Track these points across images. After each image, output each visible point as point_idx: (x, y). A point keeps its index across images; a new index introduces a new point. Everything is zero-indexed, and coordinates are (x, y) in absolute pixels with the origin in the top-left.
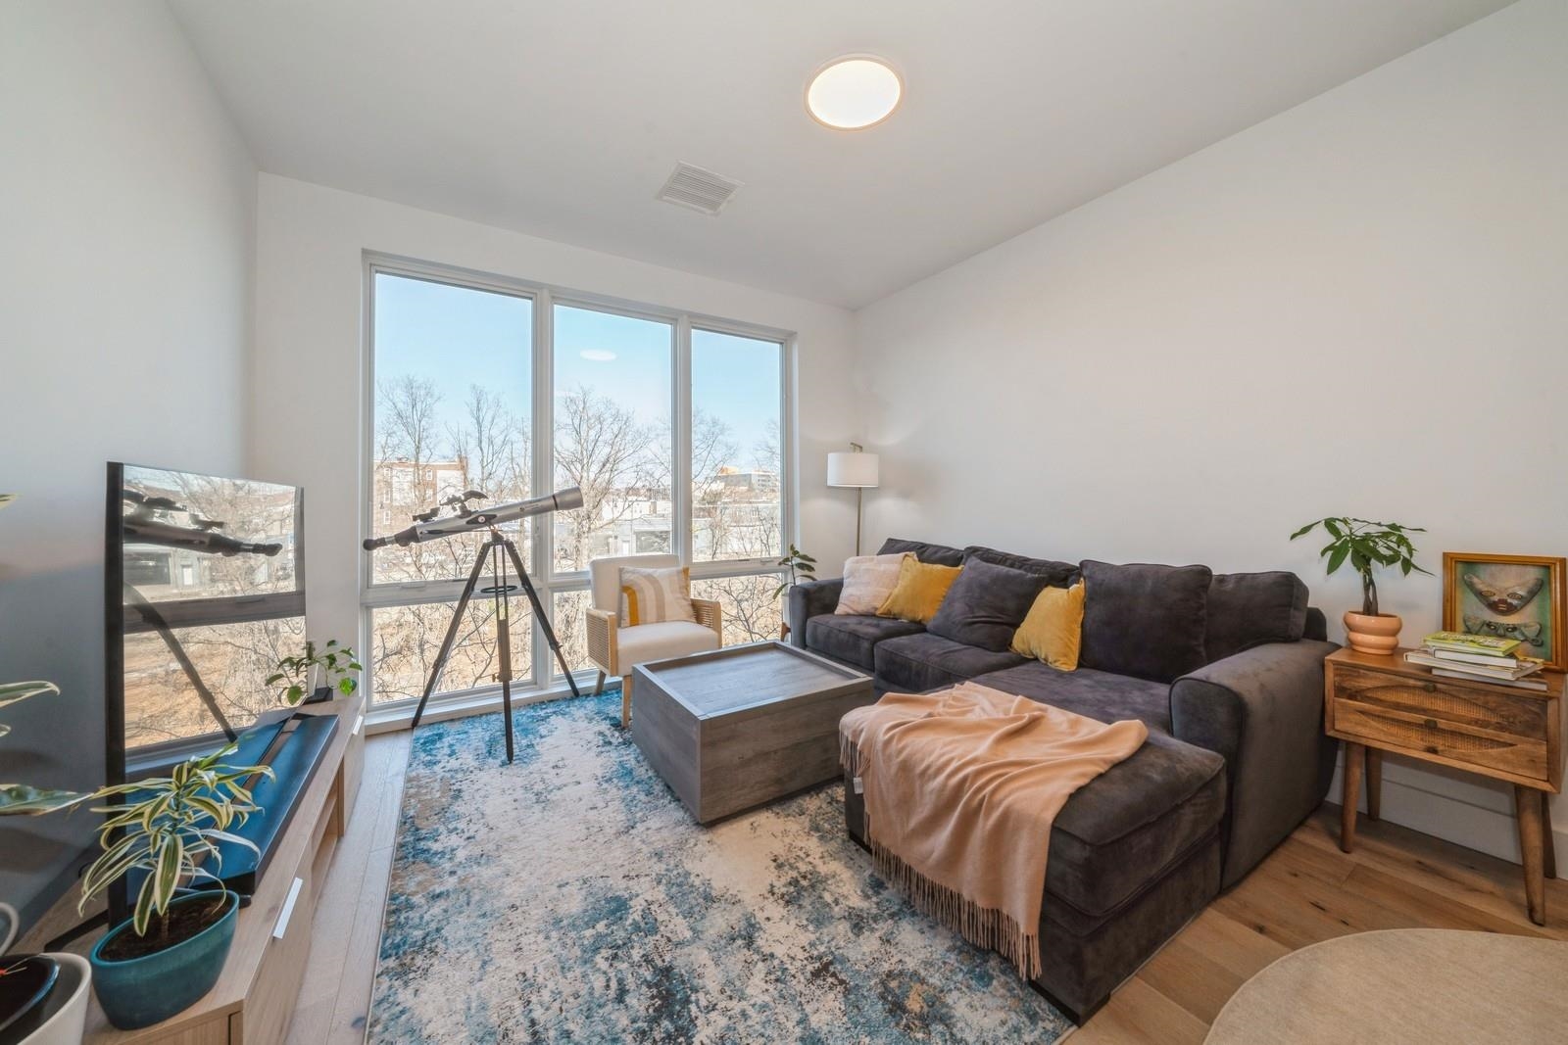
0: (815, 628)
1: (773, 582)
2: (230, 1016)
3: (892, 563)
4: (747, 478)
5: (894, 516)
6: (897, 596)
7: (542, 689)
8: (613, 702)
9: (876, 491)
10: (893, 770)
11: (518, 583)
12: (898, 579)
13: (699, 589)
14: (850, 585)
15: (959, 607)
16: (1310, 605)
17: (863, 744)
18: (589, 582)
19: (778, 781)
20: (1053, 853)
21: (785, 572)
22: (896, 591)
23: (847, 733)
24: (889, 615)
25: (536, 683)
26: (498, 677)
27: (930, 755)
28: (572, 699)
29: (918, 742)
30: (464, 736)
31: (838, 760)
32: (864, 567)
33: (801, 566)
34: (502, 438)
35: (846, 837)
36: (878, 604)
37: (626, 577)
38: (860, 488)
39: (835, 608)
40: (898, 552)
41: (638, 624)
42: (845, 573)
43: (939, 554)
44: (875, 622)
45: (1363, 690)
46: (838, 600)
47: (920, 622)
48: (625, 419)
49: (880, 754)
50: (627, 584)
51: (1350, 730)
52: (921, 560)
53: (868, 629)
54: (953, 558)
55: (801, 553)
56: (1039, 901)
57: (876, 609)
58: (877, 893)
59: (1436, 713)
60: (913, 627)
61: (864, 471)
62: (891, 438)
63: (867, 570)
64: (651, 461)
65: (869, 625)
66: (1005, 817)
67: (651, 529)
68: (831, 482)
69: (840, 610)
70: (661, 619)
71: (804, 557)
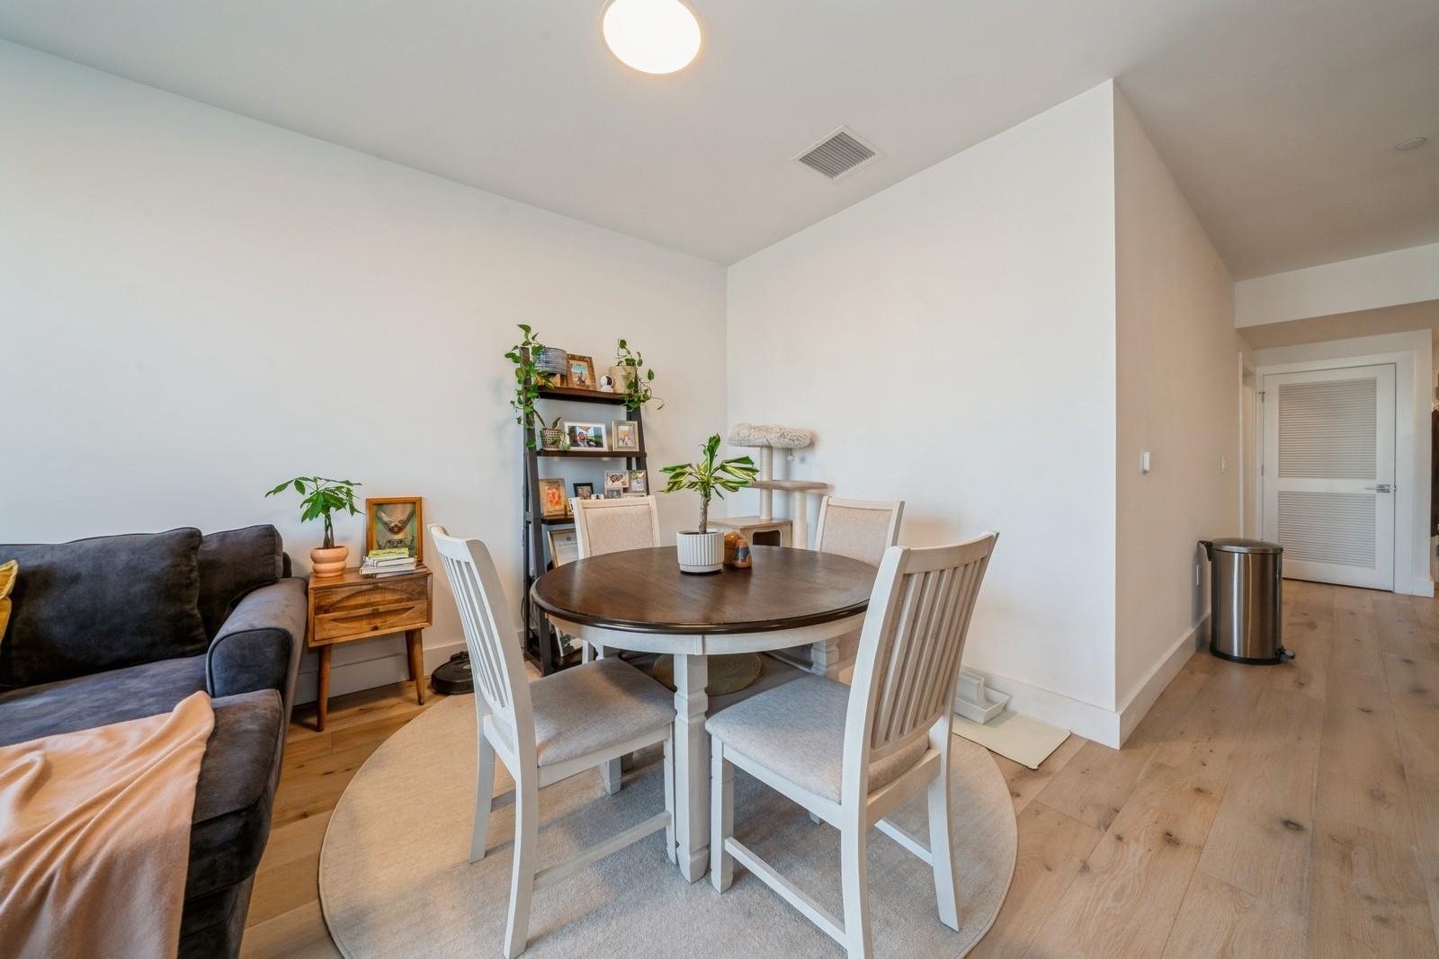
45: (335, 604)
51: (325, 637)
59: (377, 604)
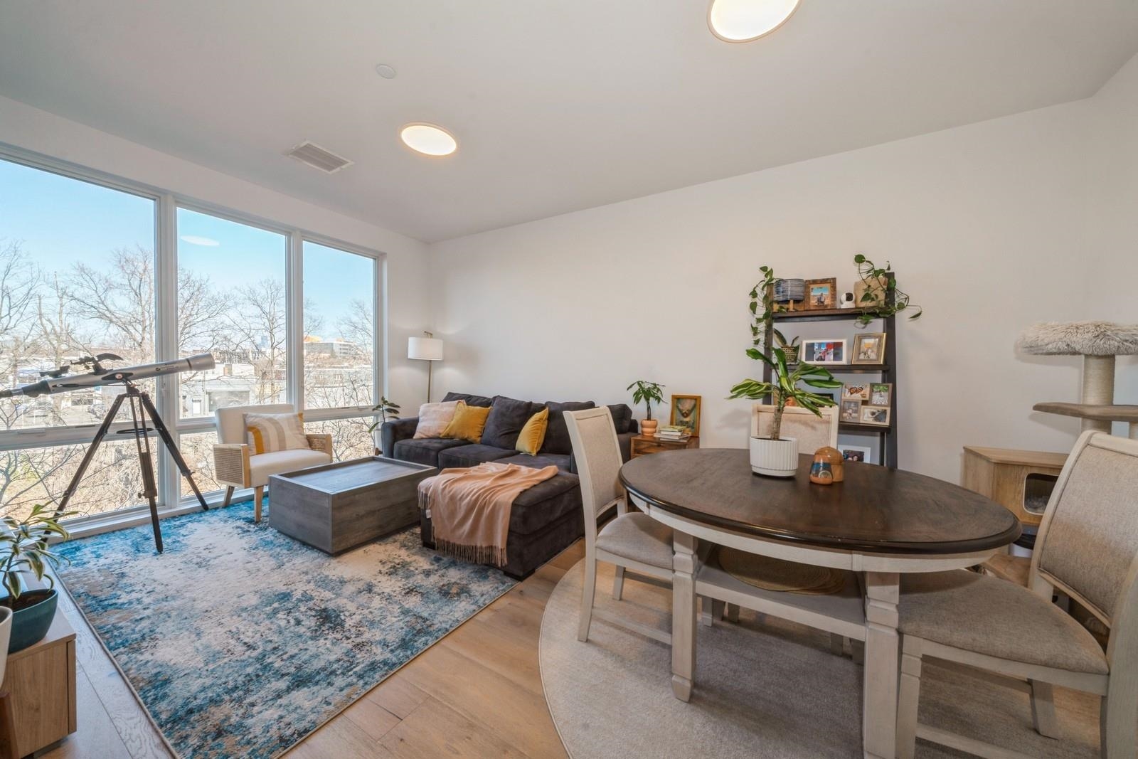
0: (400, 448)
1: (370, 420)
2: (67, 643)
3: (450, 406)
4: (329, 346)
5: (453, 378)
6: (452, 427)
7: (171, 508)
8: (242, 510)
9: (441, 363)
10: (447, 500)
11: (152, 426)
12: (453, 416)
13: (313, 428)
14: (423, 421)
15: (491, 428)
16: (632, 418)
17: (431, 494)
18: (214, 425)
19: (380, 527)
20: (513, 514)
21: (377, 416)
22: (452, 423)
23: (423, 490)
24: (448, 437)
25: (164, 505)
26: (144, 495)
27: (464, 489)
28: (202, 512)
29: (457, 486)
30: (105, 545)
31: (417, 505)
32: (433, 409)
33: (389, 410)
34: (25, 290)
35: (421, 546)
36: (441, 431)
37: (250, 420)
38: (430, 361)
39: (414, 435)
40: (454, 400)
41: (263, 453)
42: (420, 414)
43: (479, 401)
44: (439, 441)
46: (415, 429)
47: (466, 440)
48: (197, 284)
49: (440, 496)
50: (252, 425)
52: (468, 405)
53: (436, 445)
54: (486, 403)
55: (389, 402)
56: (506, 534)
57: (440, 434)
58: (438, 562)
60: (462, 442)
61: (433, 350)
62: (452, 329)
63: (435, 411)
64: (230, 327)
65: (436, 443)
66: (495, 505)
67: (231, 389)
68: (410, 357)
69: (417, 436)
70: (282, 448)
71: (392, 405)
